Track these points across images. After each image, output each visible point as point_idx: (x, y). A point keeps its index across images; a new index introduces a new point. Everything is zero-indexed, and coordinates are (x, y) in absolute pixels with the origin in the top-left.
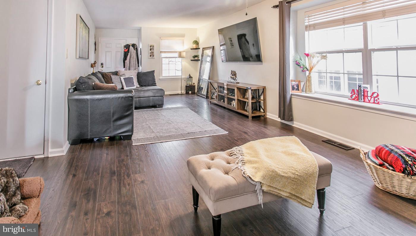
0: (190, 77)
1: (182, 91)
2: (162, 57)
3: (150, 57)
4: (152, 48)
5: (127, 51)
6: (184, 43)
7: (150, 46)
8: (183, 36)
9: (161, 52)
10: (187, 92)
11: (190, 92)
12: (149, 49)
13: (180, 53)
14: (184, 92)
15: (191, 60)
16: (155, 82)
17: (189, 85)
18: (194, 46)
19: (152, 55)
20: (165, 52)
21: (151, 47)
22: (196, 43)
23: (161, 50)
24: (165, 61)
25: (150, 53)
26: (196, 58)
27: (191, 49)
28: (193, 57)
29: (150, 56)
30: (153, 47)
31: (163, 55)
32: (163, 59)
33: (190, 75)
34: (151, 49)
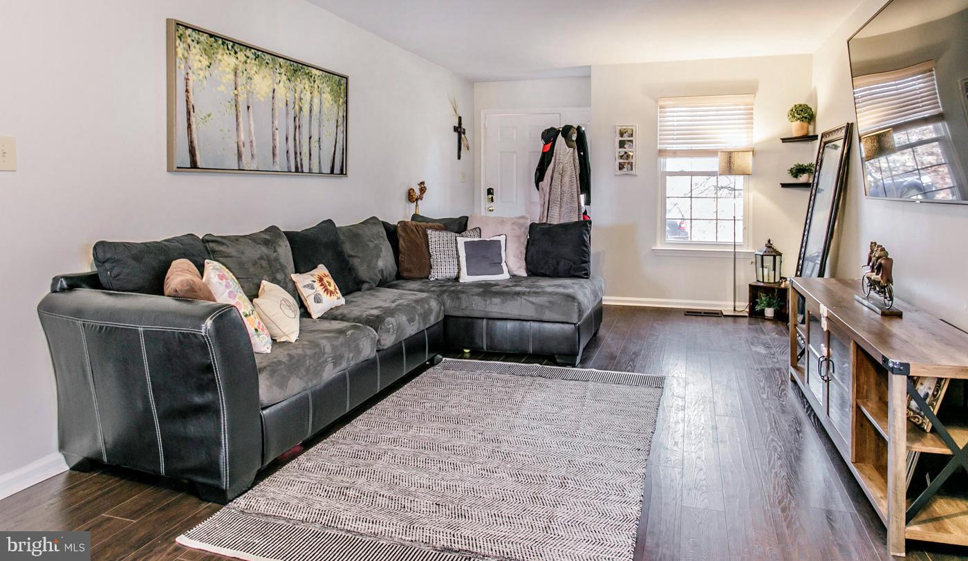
0: (773, 252)
1: (737, 304)
2: (668, 169)
3: (621, 172)
4: (626, 138)
5: (548, 151)
6: (752, 118)
7: (618, 132)
8: (749, 89)
9: (662, 153)
10: (758, 308)
11: (769, 312)
12: (617, 145)
13: (730, 156)
14: (743, 306)
15: (784, 185)
16: (588, 262)
17: (762, 284)
18: (795, 128)
19: (625, 163)
20: (675, 153)
21: (622, 135)
22: (805, 114)
23: (659, 147)
24: (675, 187)
25: (621, 157)
26: (803, 178)
27: (784, 140)
28: (791, 171)
29: (620, 169)
30: (632, 135)
31: (671, 164)
32: (668, 177)
33: (769, 245)
34: (622, 144)
